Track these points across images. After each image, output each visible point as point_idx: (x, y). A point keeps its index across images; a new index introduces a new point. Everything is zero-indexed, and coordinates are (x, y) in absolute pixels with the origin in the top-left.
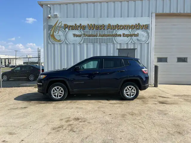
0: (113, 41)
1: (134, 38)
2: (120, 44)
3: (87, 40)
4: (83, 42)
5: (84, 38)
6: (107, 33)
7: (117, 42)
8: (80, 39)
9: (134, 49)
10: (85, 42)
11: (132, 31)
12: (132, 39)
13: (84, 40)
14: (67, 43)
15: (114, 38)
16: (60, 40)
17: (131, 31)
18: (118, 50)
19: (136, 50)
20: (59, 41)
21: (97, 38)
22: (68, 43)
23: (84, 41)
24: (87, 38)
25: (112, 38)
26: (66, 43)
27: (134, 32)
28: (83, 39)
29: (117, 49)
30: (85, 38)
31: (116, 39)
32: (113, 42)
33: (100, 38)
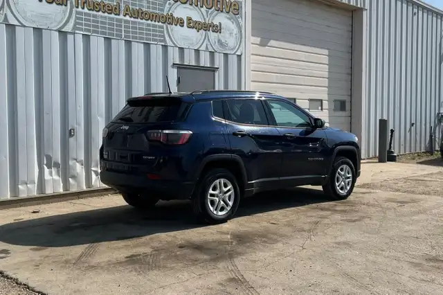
0: (164, 36)
1: (213, 35)
2: (181, 49)
3: (86, 20)
4: (75, 28)
5: (77, 13)
6: (149, 7)
7: (174, 43)
8: (64, 12)
9: (213, 70)
10: (81, 30)
11: (207, 12)
12: (209, 40)
13: (77, 18)
14: (12, 21)
15: (167, 28)
17: (205, 14)
18: (176, 68)
19: (217, 72)
21: (120, 21)
23: (76, 23)
24: (86, 14)
25: (162, 27)
26: (6, 19)
27: (212, 20)
28: (73, 16)
29: (174, 65)
30: (80, 13)
31: (172, 30)
32: (164, 41)
33: (126, 21)
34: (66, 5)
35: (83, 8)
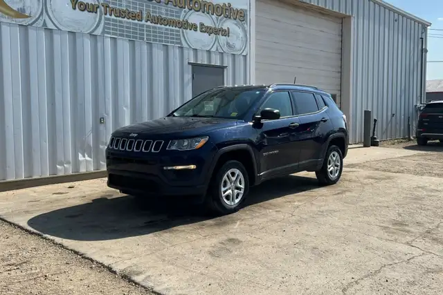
0: (180, 39)
1: (222, 39)
2: (195, 50)
3: (113, 25)
4: (104, 32)
5: (106, 19)
6: (167, 14)
7: (189, 45)
8: (95, 18)
9: (222, 68)
10: (110, 33)
11: (217, 20)
12: (218, 42)
13: (105, 23)
14: (50, 26)
15: (183, 32)
16: (23, 10)
17: (215, 20)
18: (190, 66)
19: (225, 70)
20: (20, 14)
21: (143, 26)
22: (54, 28)
23: (104, 28)
24: (114, 20)
25: (178, 31)
26: (45, 24)
27: (222, 25)
28: (103, 22)
29: (189, 63)
30: (109, 19)
31: (187, 34)
32: (180, 43)
33: (148, 26)
34: (96, 13)
35: (111, 15)
